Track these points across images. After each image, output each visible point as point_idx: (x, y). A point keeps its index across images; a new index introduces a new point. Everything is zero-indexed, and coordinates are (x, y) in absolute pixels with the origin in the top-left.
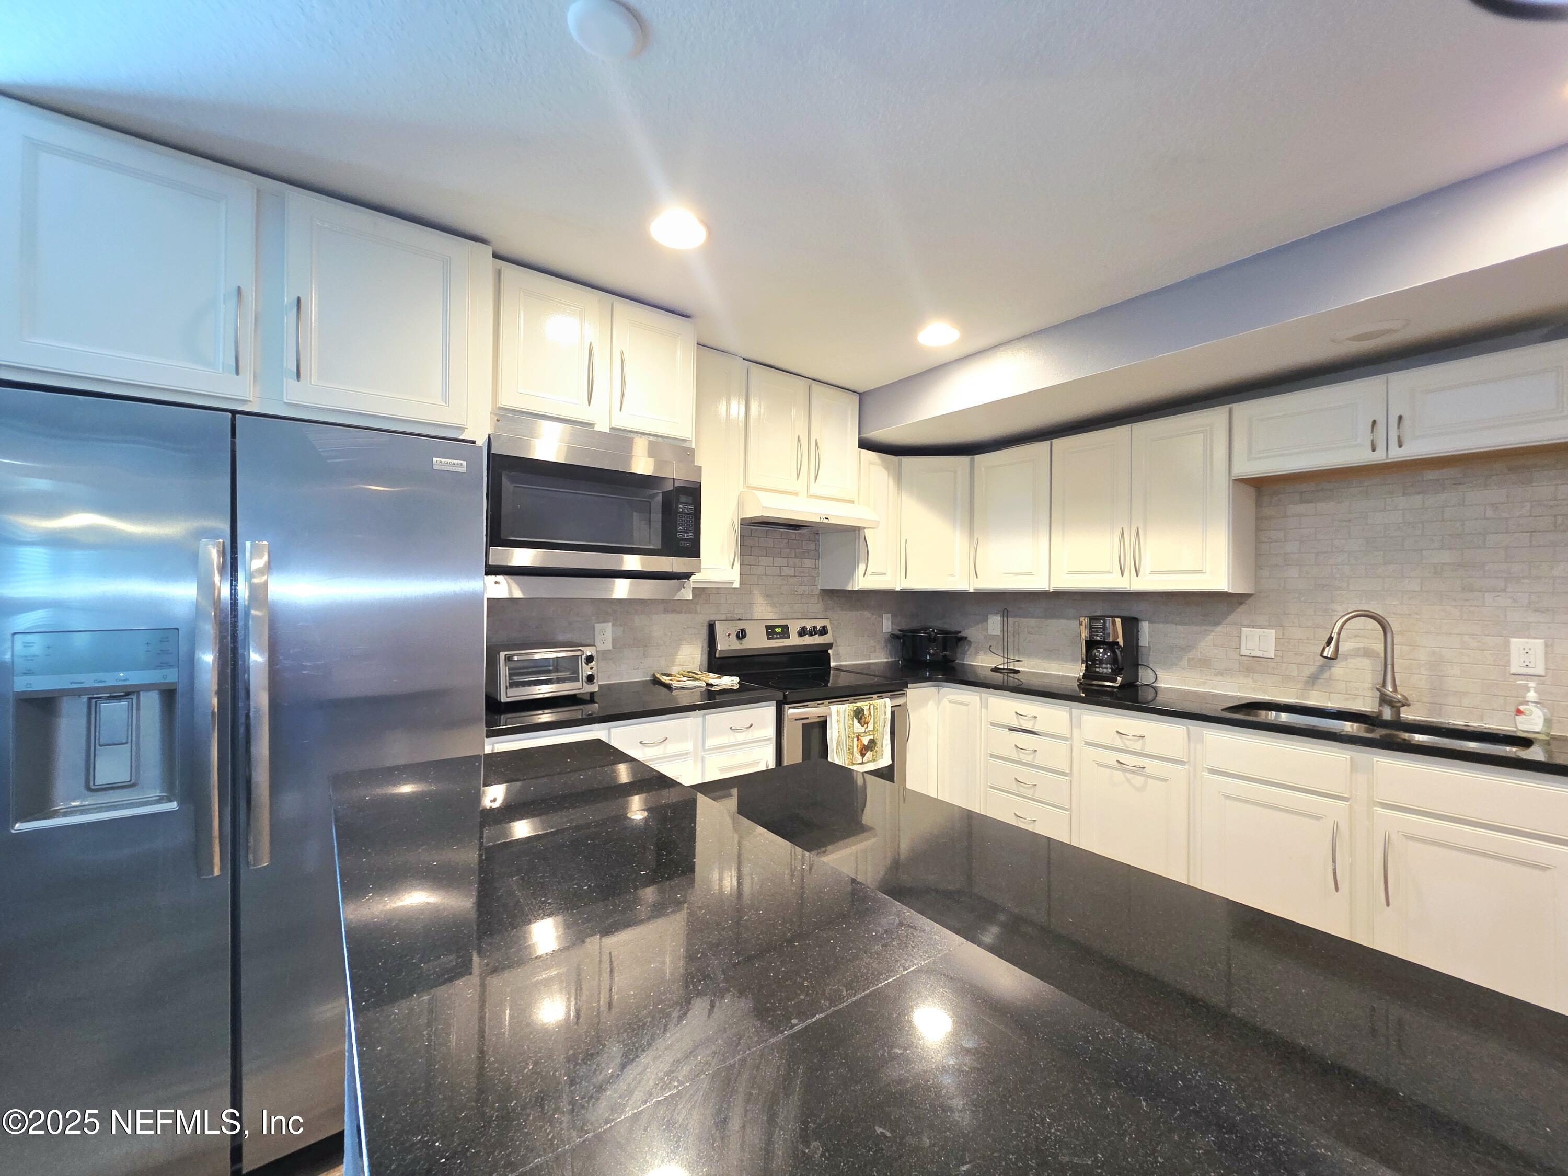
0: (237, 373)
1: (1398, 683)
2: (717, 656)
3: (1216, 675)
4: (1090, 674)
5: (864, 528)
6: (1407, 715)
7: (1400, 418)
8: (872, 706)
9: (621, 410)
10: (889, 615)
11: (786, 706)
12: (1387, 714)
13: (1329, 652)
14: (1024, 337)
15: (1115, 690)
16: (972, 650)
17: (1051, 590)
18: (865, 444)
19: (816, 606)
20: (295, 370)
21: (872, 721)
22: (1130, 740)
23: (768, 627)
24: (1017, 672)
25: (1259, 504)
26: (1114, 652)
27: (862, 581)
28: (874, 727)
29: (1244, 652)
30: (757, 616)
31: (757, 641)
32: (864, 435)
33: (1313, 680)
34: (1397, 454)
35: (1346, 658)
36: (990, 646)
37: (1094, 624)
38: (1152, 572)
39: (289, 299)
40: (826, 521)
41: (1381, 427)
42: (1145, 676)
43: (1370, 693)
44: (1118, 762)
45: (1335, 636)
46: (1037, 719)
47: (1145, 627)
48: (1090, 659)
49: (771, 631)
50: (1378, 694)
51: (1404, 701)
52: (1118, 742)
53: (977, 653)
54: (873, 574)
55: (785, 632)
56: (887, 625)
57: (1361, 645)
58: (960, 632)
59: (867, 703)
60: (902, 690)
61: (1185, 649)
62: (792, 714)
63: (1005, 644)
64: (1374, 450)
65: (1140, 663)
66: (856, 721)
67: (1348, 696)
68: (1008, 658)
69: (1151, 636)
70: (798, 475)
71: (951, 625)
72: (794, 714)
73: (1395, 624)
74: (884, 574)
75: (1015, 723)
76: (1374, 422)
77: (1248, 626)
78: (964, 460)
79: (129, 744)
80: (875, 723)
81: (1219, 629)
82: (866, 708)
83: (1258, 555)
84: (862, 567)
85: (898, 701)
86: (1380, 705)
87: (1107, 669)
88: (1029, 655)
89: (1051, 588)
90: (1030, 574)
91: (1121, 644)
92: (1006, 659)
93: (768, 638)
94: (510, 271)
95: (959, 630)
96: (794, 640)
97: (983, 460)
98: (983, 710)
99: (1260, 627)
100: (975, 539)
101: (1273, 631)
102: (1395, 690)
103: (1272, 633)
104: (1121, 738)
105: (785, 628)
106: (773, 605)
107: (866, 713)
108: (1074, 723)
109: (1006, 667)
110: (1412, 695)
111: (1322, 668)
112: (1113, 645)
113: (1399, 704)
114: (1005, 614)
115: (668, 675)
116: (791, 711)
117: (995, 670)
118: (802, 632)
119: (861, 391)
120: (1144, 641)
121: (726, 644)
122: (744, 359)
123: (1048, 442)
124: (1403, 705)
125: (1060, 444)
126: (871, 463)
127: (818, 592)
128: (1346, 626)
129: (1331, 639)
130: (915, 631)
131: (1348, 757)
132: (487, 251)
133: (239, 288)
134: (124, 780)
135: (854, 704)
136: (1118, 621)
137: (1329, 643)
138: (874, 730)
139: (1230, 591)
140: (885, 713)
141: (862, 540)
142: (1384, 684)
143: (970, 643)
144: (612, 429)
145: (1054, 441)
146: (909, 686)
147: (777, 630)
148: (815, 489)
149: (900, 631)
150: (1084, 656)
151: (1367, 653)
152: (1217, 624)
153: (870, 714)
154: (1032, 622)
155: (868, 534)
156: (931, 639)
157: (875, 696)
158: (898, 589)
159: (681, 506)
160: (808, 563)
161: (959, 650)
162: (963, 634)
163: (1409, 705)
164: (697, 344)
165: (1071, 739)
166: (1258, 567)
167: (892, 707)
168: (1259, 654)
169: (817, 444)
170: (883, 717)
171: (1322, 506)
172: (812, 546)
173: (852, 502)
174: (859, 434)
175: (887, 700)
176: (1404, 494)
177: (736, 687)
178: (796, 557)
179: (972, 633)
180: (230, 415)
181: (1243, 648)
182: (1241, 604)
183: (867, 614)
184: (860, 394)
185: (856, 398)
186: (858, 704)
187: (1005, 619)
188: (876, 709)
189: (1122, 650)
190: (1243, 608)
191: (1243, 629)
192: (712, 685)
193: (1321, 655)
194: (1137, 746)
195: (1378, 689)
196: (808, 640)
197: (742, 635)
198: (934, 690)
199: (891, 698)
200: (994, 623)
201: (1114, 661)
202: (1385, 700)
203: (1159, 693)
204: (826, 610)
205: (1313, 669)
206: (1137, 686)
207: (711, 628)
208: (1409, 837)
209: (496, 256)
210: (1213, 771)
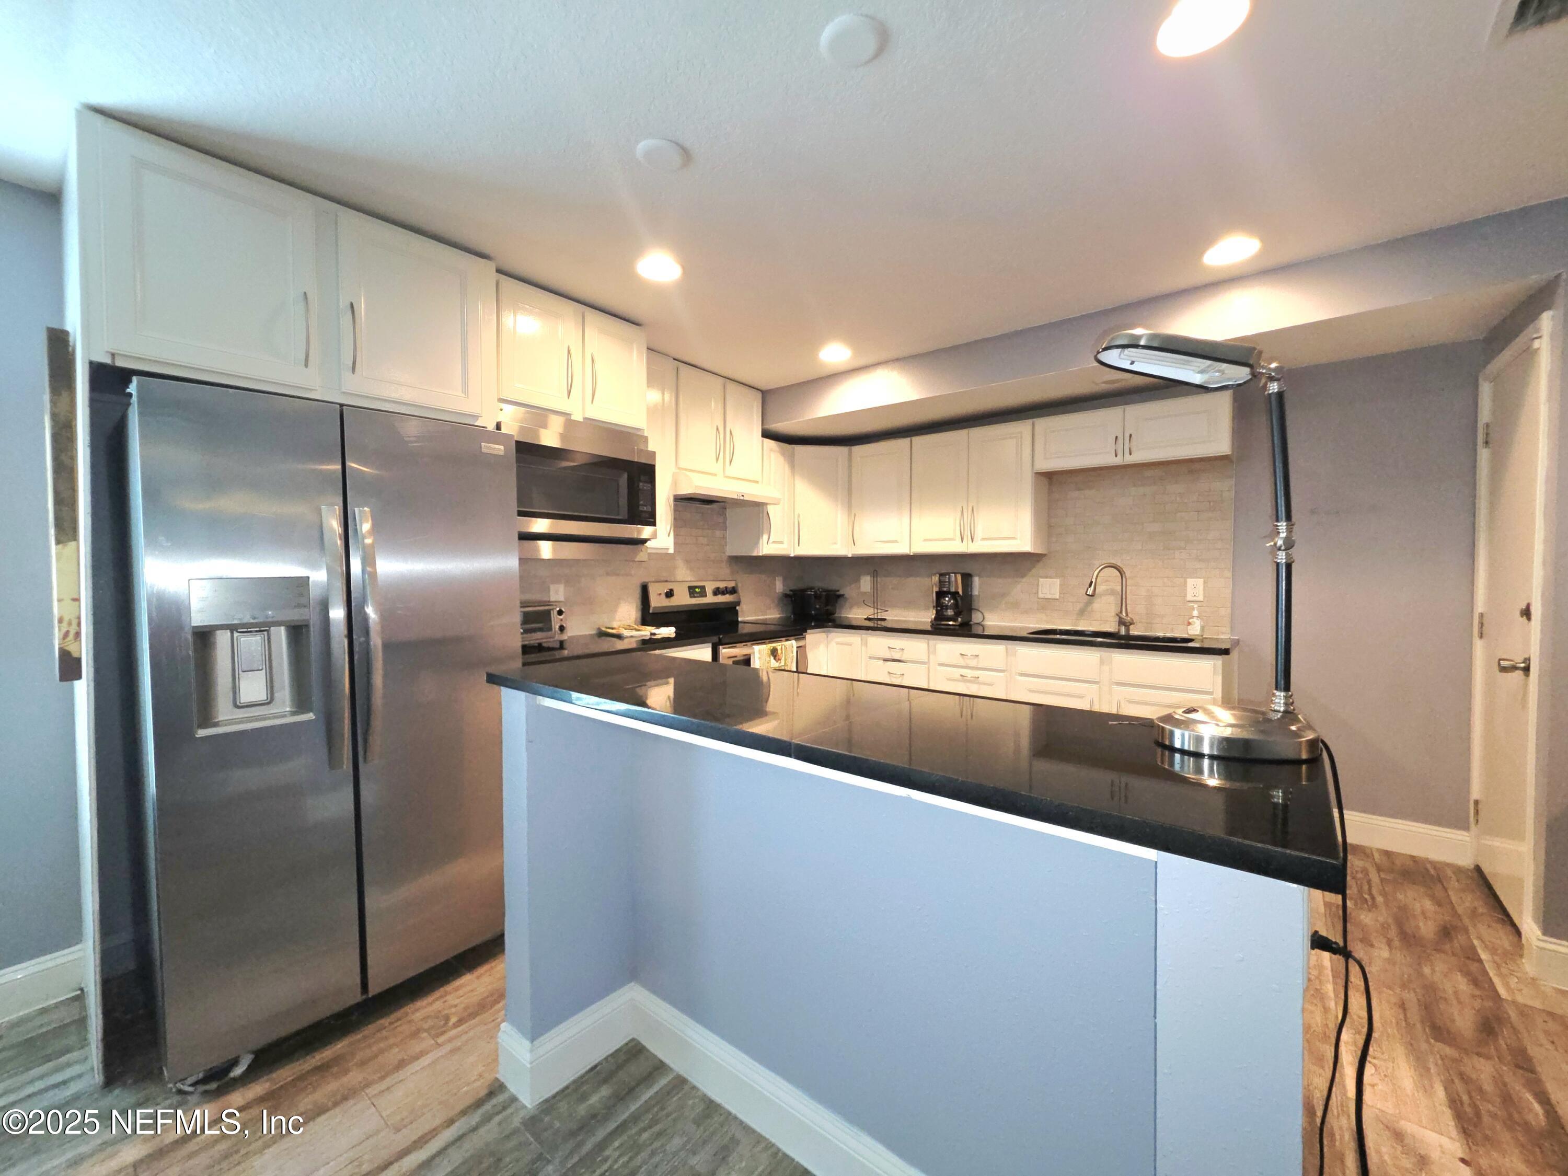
0: (306, 366)
1: (1129, 611)
2: (651, 611)
3: (1022, 613)
4: (940, 617)
5: (766, 504)
6: (1134, 632)
7: (1131, 436)
8: (783, 646)
9: (592, 402)
10: (781, 578)
11: (721, 647)
12: (1123, 631)
13: (1090, 592)
14: (897, 360)
15: (957, 627)
16: (847, 605)
17: (912, 554)
18: (767, 434)
19: (725, 571)
20: (351, 365)
21: (783, 658)
22: (970, 659)
23: (690, 588)
24: (885, 620)
25: (1050, 492)
26: (955, 599)
27: (766, 548)
28: (785, 663)
29: (1041, 595)
30: (679, 578)
31: (682, 599)
32: (767, 427)
33: (1082, 612)
34: (1130, 459)
35: (1101, 595)
36: (864, 601)
37: (942, 579)
38: (983, 539)
39: (344, 304)
40: (742, 498)
41: (1120, 441)
42: (976, 617)
43: (1112, 619)
44: (961, 676)
45: (1094, 580)
46: (905, 651)
47: (976, 581)
48: (939, 606)
49: (692, 591)
50: (1117, 619)
51: (1131, 622)
52: (962, 662)
53: (851, 608)
54: (774, 542)
55: (703, 594)
56: (779, 586)
57: (1108, 587)
58: (838, 591)
59: (779, 644)
60: (802, 635)
61: (1003, 595)
62: (724, 653)
63: (875, 600)
64: (1116, 456)
65: (973, 607)
66: (772, 658)
67: (1102, 622)
68: (877, 609)
69: (980, 588)
70: (717, 459)
71: (832, 583)
72: (728, 653)
73: (1128, 573)
74: (781, 542)
75: (888, 656)
76: (1117, 437)
77: (1042, 577)
78: (841, 451)
79: (264, 671)
80: (785, 660)
81: (1024, 580)
82: (779, 648)
83: (1050, 527)
84: (765, 537)
85: (801, 643)
86: (1119, 626)
87: (950, 612)
88: (894, 606)
89: (912, 551)
90: (896, 541)
91: (961, 593)
92: (876, 610)
93: (691, 597)
94: (506, 282)
95: (837, 589)
96: (710, 599)
97: (858, 450)
98: (863, 648)
99: (1051, 577)
100: (853, 515)
101: (1058, 580)
102: (1127, 615)
103: (1057, 582)
104: (963, 658)
105: (703, 588)
106: (691, 569)
107: (779, 652)
108: (931, 651)
109: (876, 617)
110: (1136, 619)
111: (1089, 604)
112: (955, 595)
113: (1128, 624)
114: (875, 574)
115: (613, 629)
116: (724, 651)
117: (868, 619)
118: (717, 592)
119: (764, 388)
120: (976, 592)
121: (657, 601)
122: (675, 359)
123: (909, 439)
124: (1131, 624)
125: (918, 441)
126: (771, 450)
127: (725, 558)
128: (1101, 574)
129: (1092, 582)
130: (803, 591)
131: (1099, 655)
132: (490, 267)
133: (305, 293)
134: (262, 699)
135: (771, 645)
136: (959, 577)
137: (1090, 586)
138: (785, 665)
139: (1032, 552)
140: (792, 652)
141: (765, 513)
142: (1121, 612)
143: (846, 599)
144: (585, 419)
145: (914, 438)
146: (808, 631)
147: (697, 590)
148: (730, 471)
149: (791, 590)
150: (935, 604)
151: (1112, 592)
152: (1023, 576)
153: (782, 653)
154: (895, 580)
155: (771, 509)
156: (817, 597)
157: (783, 639)
158: (792, 555)
159: (641, 484)
160: (718, 533)
161: (838, 605)
162: (841, 592)
163: (1134, 624)
164: (648, 348)
165: (927, 663)
166: (1050, 535)
167: (797, 647)
168: (1050, 597)
169: (731, 432)
170: (792, 655)
171: (1088, 493)
172: (721, 520)
173: (757, 482)
174: (762, 425)
175: (794, 642)
176: (1135, 486)
177: (673, 635)
178: (708, 529)
179: (848, 591)
180: (339, 406)
181: (1040, 592)
182: (1038, 561)
183: (763, 577)
184: (763, 392)
185: (759, 395)
186: (774, 645)
187: (875, 579)
188: (786, 648)
189: (962, 598)
190: (1040, 565)
191: (1041, 580)
192: (654, 634)
193: (1086, 594)
194: (973, 663)
195: (1117, 615)
196: (721, 599)
197: (670, 594)
198: (824, 635)
199: (796, 640)
200: (866, 583)
201: (956, 606)
202: (1121, 622)
203: (985, 629)
204: (732, 573)
205: (1081, 605)
206: (971, 625)
207: (645, 590)
208: (1130, 702)
209: (499, 271)
210: (1021, 675)
